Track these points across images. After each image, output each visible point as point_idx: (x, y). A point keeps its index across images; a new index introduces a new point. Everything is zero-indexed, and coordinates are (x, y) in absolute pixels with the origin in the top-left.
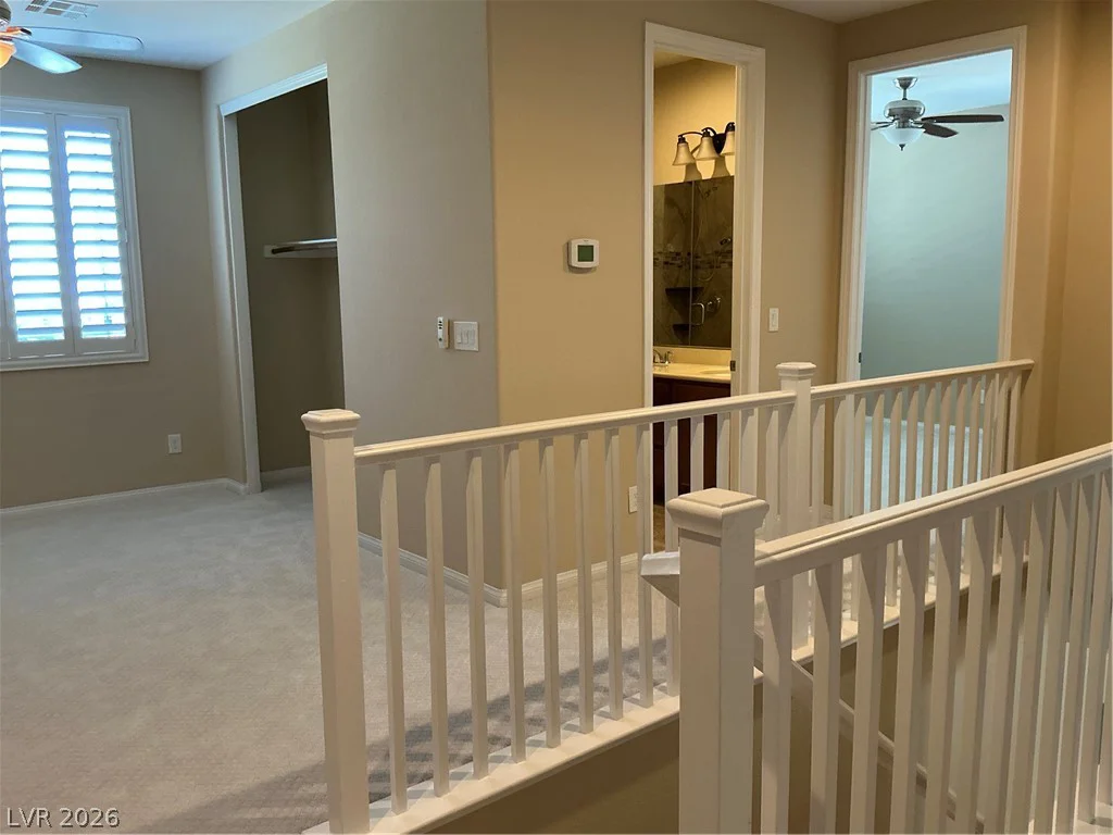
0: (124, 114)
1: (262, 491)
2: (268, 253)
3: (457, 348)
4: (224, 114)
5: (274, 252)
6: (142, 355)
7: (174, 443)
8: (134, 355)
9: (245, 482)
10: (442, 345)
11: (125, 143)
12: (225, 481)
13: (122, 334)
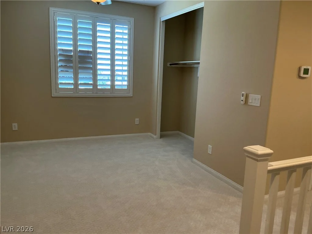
0: (132, 20)
1: (160, 138)
2: (168, 65)
3: (249, 104)
4: (162, 20)
5: (170, 65)
6: (131, 94)
7: (137, 121)
8: (129, 94)
9: (156, 135)
10: (242, 103)
11: (131, 29)
12: (150, 134)
13: (126, 88)
